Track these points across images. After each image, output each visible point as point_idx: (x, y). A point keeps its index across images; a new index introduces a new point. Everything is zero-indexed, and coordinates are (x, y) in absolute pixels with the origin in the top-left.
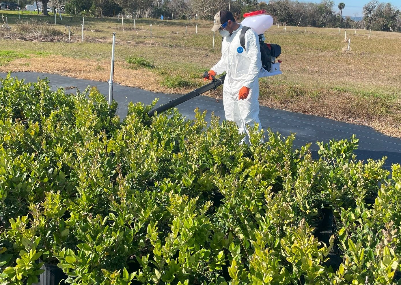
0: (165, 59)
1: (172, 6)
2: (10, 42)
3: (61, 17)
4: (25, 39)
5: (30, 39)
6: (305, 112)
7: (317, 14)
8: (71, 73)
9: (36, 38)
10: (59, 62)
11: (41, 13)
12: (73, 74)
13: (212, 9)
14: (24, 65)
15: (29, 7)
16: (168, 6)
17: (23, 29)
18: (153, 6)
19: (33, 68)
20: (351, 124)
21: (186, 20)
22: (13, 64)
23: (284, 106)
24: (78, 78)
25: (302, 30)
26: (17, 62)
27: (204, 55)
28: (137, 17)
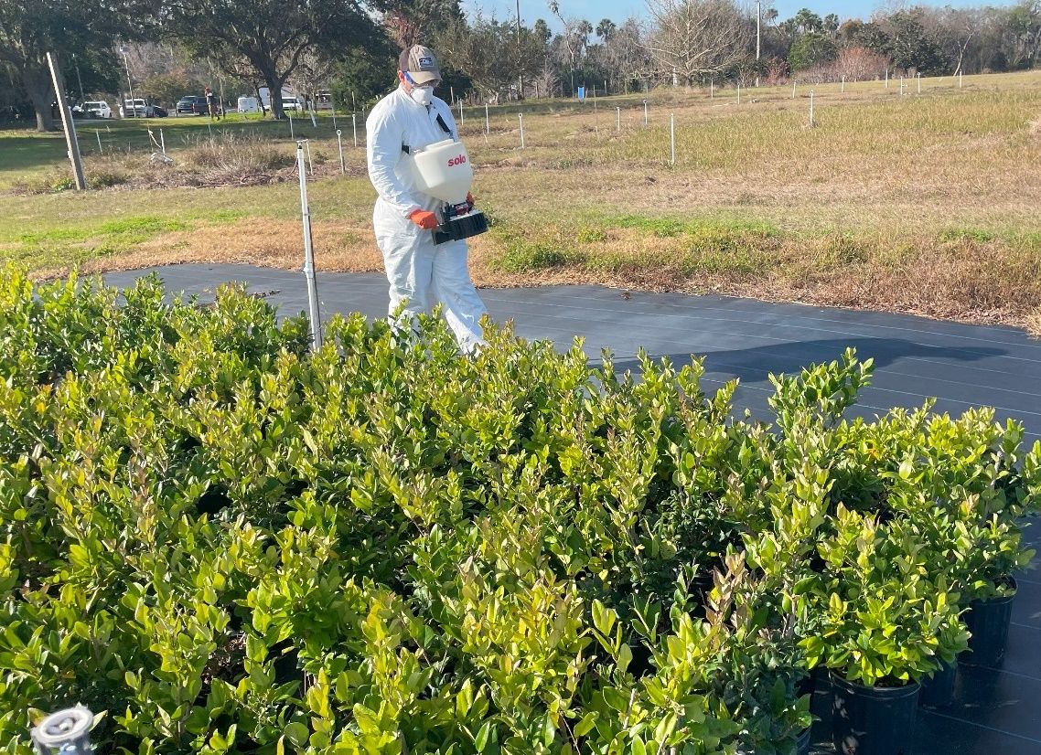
0: (536, 201)
1: (609, 58)
2: (160, 194)
3: (313, 119)
4: (198, 184)
5: (214, 184)
6: (852, 303)
7: (1007, 37)
8: (280, 259)
9: (228, 179)
10: (259, 233)
11: (270, 116)
12: (283, 260)
13: (707, 53)
14: (172, 247)
15: (245, 102)
16: (598, 60)
17: (203, 159)
18: (561, 64)
19: (191, 254)
20: (970, 325)
21: (641, 92)
22: (145, 249)
23: (800, 293)
24: (293, 270)
25: (951, 85)
26: (158, 241)
27: (644, 180)
28: (513, 99)
